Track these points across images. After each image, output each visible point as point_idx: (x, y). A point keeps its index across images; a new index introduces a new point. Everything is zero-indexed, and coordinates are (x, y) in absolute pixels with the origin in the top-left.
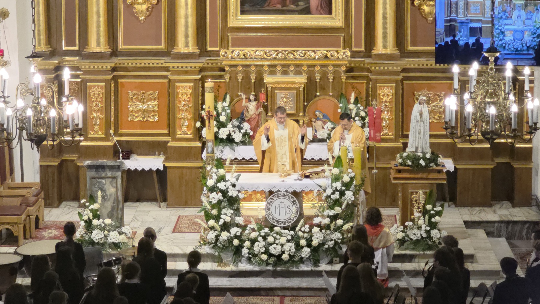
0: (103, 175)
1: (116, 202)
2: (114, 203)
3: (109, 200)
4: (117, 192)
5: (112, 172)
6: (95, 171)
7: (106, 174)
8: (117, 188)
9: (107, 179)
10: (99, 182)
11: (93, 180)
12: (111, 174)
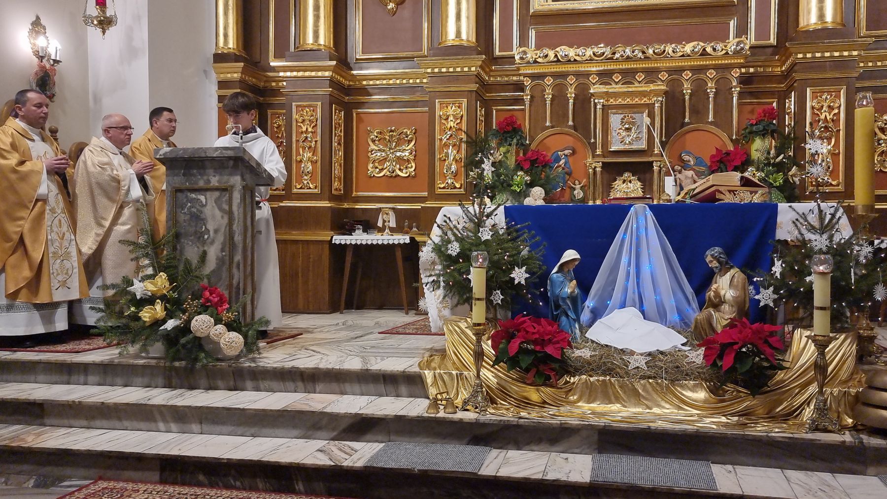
0: (201, 184)
1: (227, 249)
2: (222, 250)
3: (212, 243)
4: (230, 224)
5: (221, 175)
6: (184, 175)
7: (209, 181)
8: (230, 213)
9: (208, 194)
10: (192, 201)
11: (179, 194)
12: (219, 182)
